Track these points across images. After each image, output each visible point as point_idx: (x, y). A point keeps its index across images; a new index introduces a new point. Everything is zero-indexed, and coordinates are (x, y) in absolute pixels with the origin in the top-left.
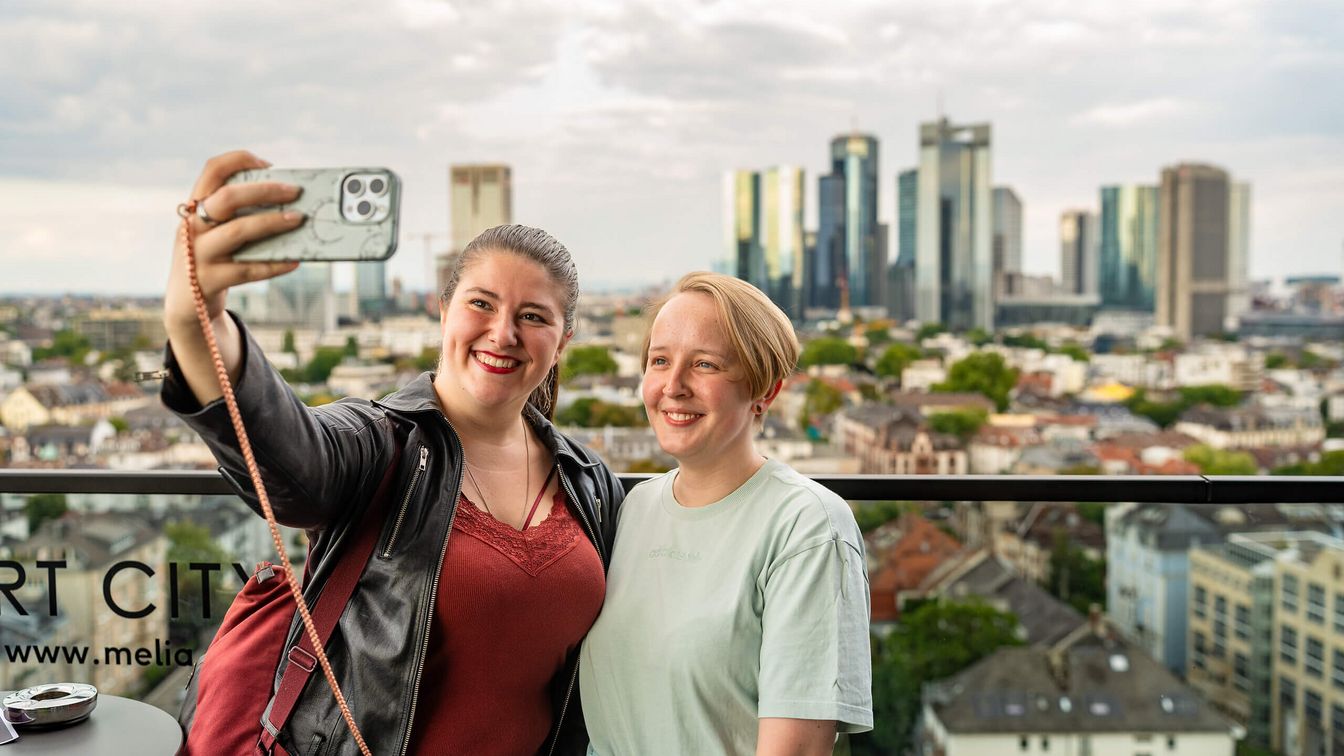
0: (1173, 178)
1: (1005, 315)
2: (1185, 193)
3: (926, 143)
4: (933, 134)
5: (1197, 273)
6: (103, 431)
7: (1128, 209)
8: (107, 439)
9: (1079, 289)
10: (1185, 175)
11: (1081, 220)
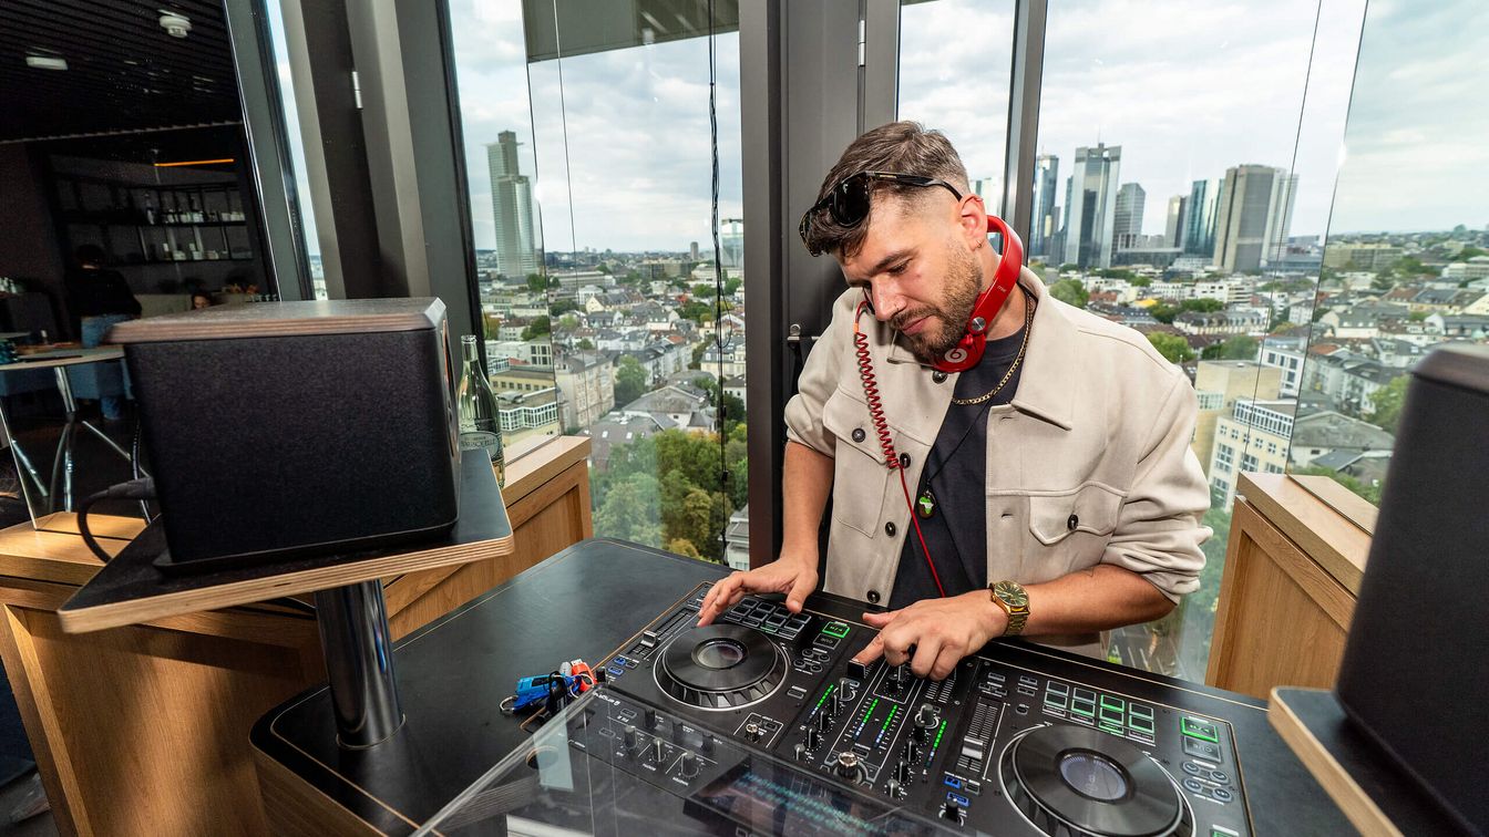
0: (1234, 175)
1: (1120, 259)
2: (1241, 183)
3: (1078, 160)
4: (1085, 154)
5: (1242, 234)
6: (618, 315)
7: (1212, 193)
8: (620, 319)
9: (1177, 244)
10: (1243, 172)
11: (1183, 201)
